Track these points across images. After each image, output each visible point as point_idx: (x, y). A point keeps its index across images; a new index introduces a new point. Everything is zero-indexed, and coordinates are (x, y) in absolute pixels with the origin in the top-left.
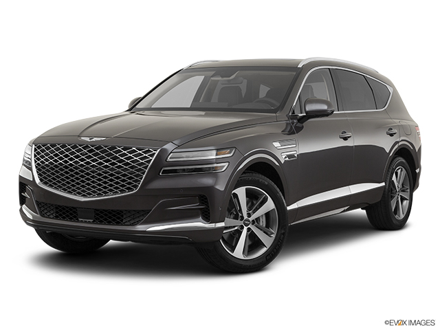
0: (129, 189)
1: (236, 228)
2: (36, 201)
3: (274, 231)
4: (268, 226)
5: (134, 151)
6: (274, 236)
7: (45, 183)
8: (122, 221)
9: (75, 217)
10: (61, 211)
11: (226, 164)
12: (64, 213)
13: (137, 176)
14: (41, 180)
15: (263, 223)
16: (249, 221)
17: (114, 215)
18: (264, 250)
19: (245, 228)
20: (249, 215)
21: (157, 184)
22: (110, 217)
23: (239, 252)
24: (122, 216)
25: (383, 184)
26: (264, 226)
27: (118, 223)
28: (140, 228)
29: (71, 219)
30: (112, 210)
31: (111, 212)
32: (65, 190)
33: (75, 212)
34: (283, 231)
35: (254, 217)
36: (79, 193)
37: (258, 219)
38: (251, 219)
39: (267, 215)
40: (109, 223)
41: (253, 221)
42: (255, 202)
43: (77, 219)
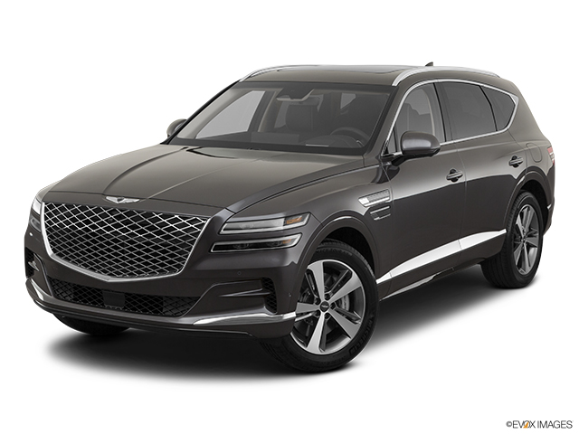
0: (172, 270)
1: (310, 315)
2: (48, 277)
3: (360, 316)
4: (352, 309)
5: (177, 220)
6: (360, 323)
7: (60, 255)
8: (161, 309)
9: (100, 301)
10: (80, 292)
11: (298, 236)
12: (85, 296)
13: (181, 253)
14: (54, 250)
15: (346, 305)
16: (327, 304)
17: (151, 302)
18: (346, 341)
19: (323, 314)
20: (328, 297)
21: (207, 265)
22: (146, 305)
23: (314, 346)
24: (162, 304)
25: (504, 231)
26: (347, 309)
27: (156, 313)
28: (185, 320)
29: (94, 305)
30: (149, 296)
31: (146, 297)
32: (86, 266)
33: (99, 295)
34: (372, 316)
35: (333, 299)
36: (105, 272)
37: (339, 302)
38: (330, 302)
39: (352, 295)
40: (145, 312)
41: (333, 304)
42: (335, 279)
43: (103, 305)
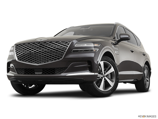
0: (59, 59)
1: (100, 78)
2: (16, 68)
3: (114, 80)
6: (114, 82)
7: (20, 60)
8: (55, 73)
9: (33, 73)
10: (27, 71)
11: (98, 49)
12: (28, 72)
14: (18, 59)
15: (110, 77)
17: (51, 71)
19: (103, 78)
20: (105, 73)
21: (71, 56)
22: (49, 72)
23: (101, 88)
24: (55, 71)
27: (53, 74)
29: (32, 74)
30: (50, 68)
31: (50, 69)
32: (29, 61)
33: (33, 71)
37: (108, 75)
40: (49, 74)
41: (106, 75)
43: (35, 74)
